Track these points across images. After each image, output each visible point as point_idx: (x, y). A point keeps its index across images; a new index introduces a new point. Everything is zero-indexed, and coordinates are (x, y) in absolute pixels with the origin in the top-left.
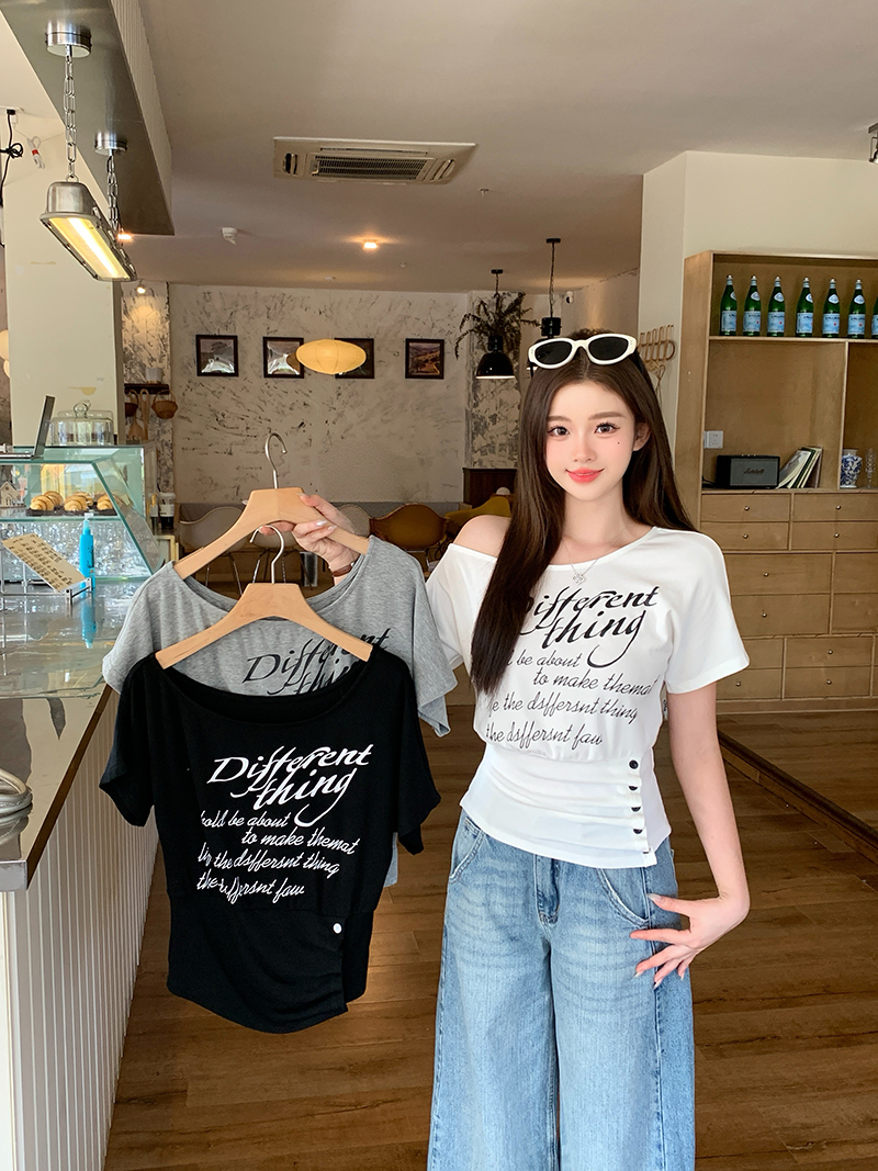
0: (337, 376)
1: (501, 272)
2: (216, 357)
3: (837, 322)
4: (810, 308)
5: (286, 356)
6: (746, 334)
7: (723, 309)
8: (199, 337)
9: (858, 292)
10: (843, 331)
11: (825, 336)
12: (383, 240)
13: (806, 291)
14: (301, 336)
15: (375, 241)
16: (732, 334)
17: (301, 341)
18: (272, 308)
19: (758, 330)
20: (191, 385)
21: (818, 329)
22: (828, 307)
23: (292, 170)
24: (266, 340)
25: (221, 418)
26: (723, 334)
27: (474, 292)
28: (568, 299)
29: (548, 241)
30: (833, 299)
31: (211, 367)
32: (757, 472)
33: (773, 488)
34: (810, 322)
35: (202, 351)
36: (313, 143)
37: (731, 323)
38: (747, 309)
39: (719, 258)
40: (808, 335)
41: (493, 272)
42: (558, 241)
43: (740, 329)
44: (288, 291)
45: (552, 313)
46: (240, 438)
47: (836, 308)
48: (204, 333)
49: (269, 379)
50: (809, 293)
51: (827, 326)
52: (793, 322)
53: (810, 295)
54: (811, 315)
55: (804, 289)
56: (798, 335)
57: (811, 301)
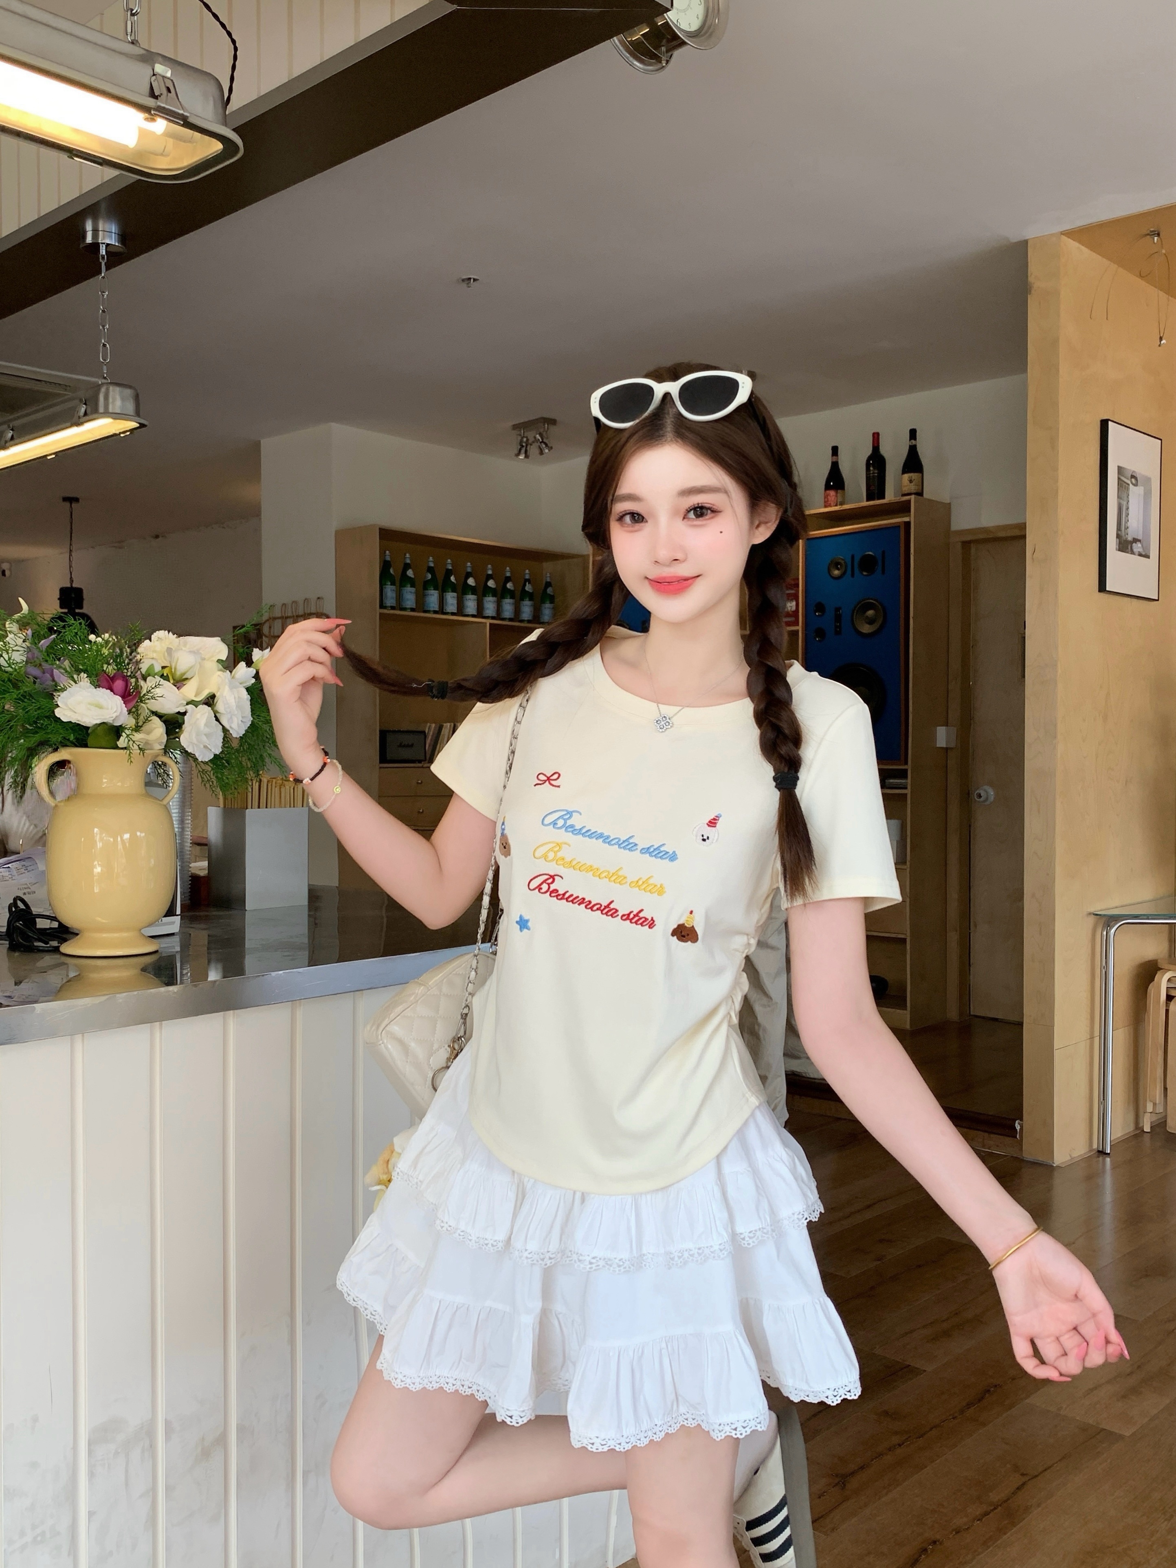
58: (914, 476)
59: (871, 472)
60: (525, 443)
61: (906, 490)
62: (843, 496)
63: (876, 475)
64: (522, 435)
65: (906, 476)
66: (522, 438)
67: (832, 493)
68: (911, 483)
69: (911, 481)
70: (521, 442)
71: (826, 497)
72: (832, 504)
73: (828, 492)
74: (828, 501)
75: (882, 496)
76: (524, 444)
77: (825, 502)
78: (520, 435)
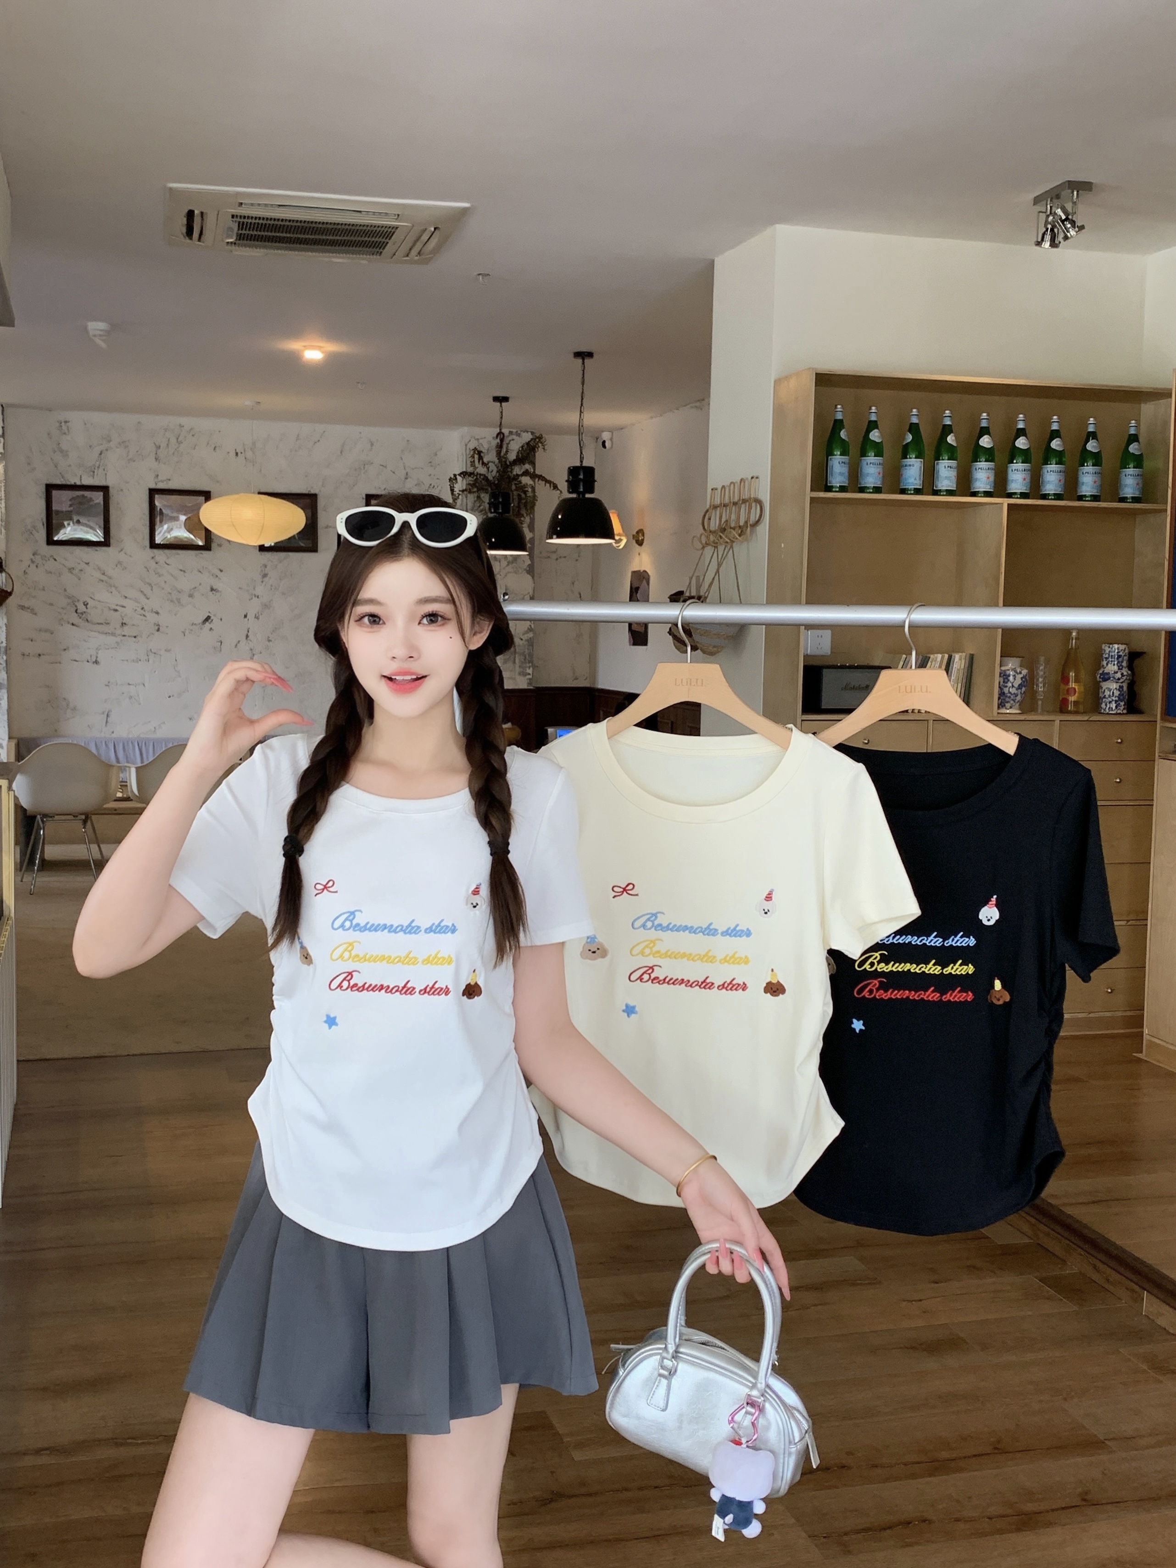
0: (262, 548)
1: (506, 399)
2: (75, 518)
3: (991, 474)
4: (952, 453)
5: (183, 518)
6: (862, 490)
7: (830, 453)
8: (50, 488)
9: (1020, 433)
10: (1000, 488)
11: (974, 494)
12: (332, 347)
13: (948, 429)
14: (207, 489)
15: (319, 348)
16: (843, 489)
17: (207, 496)
18: (163, 445)
19: (879, 484)
20: (38, 559)
21: (965, 485)
22: (977, 453)
23: (196, 234)
24: (153, 492)
25: (81, 608)
26: (829, 489)
28: (604, 442)
29: (576, 355)
30: (985, 441)
31: (68, 532)
34: (953, 474)
35: (55, 507)
36: (226, 194)
37: (841, 474)
38: (863, 454)
39: (824, 380)
40: (950, 493)
41: (495, 399)
42: (590, 354)
43: (855, 483)
44: (187, 421)
45: (582, 462)
46: (111, 640)
47: (989, 454)
48: (58, 482)
49: (156, 551)
50: (951, 432)
51: (976, 479)
52: (930, 474)
53: (952, 434)
54: (953, 463)
55: (945, 426)
56: (936, 493)
57: (954, 444)
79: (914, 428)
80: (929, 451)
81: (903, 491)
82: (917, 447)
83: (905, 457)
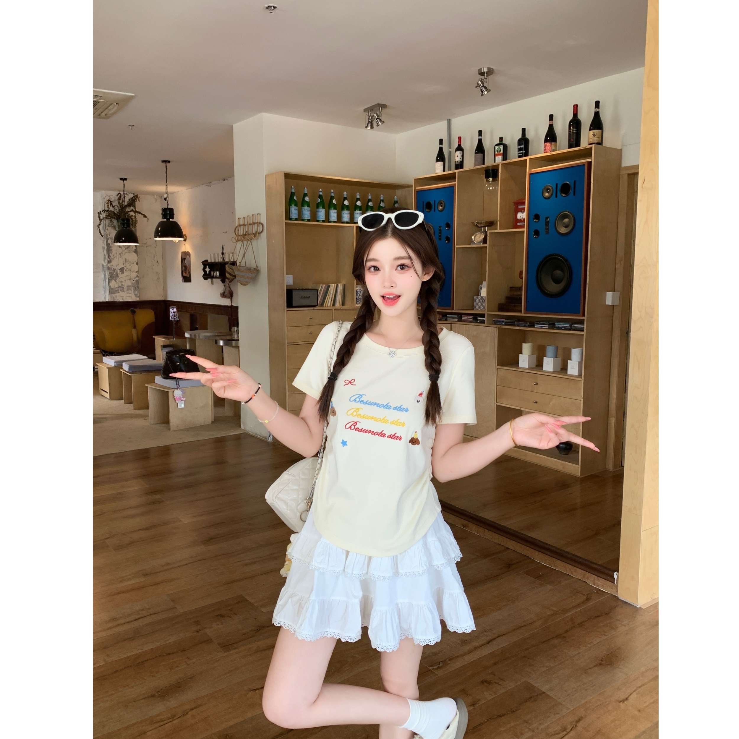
1: (126, 179)
3: (349, 215)
4: (335, 207)
6: (304, 220)
7: (291, 205)
9: (358, 199)
10: (352, 220)
11: (343, 223)
13: (332, 198)
16: (296, 220)
19: (309, 218)
21: (339, 219)
22: (343, 207)
26: (292, 219)
27: (104, 192)
28: (165, 199)
29: (163, 161)
30: (346, 203)
32: (306, 298)
33: (314, 306)
34: (335, 215)
37: (295, 213)
38: (303, 206)
39: (287, 176)
40: (335, 222)
41: (121, 179)
42: (169, 162)
45: (168, 206)
47: (348, 208)
50: (334, 198)
51: (344, 217)
52: (327, 215)
53: (334, 200)
54: (335, 211)
55: (331, 196)
56: (330, 222)
57: (335, 203)
58: (597, 132)
59: (572, 130)
60: (371, 119)
61: (591, 141)
62: (556, 146)
63: (575, 132)
64: (369, 115)
65: (592, 132)
66: (369, 117)
67: (548, 144)
68: (594, 136)
69: (594, 135)
70: (369, 119)
71: (545, 146)
72: (548, 151)
73: (546, 143)
74: (546, 149)
75: (578, 144)
76: (370, 121)
77: (544, 150)
78: (368, 115)
79: (320, 197)
80: (327, 205)
81: (318, 221)
82: (321, 204)
83: (318, 207)
